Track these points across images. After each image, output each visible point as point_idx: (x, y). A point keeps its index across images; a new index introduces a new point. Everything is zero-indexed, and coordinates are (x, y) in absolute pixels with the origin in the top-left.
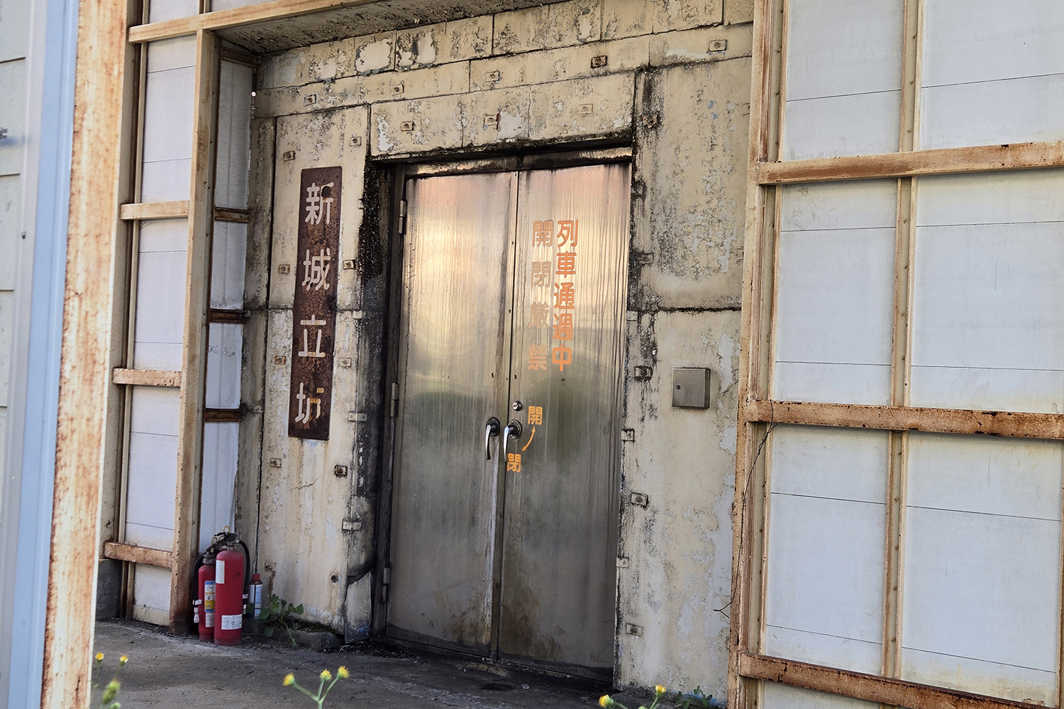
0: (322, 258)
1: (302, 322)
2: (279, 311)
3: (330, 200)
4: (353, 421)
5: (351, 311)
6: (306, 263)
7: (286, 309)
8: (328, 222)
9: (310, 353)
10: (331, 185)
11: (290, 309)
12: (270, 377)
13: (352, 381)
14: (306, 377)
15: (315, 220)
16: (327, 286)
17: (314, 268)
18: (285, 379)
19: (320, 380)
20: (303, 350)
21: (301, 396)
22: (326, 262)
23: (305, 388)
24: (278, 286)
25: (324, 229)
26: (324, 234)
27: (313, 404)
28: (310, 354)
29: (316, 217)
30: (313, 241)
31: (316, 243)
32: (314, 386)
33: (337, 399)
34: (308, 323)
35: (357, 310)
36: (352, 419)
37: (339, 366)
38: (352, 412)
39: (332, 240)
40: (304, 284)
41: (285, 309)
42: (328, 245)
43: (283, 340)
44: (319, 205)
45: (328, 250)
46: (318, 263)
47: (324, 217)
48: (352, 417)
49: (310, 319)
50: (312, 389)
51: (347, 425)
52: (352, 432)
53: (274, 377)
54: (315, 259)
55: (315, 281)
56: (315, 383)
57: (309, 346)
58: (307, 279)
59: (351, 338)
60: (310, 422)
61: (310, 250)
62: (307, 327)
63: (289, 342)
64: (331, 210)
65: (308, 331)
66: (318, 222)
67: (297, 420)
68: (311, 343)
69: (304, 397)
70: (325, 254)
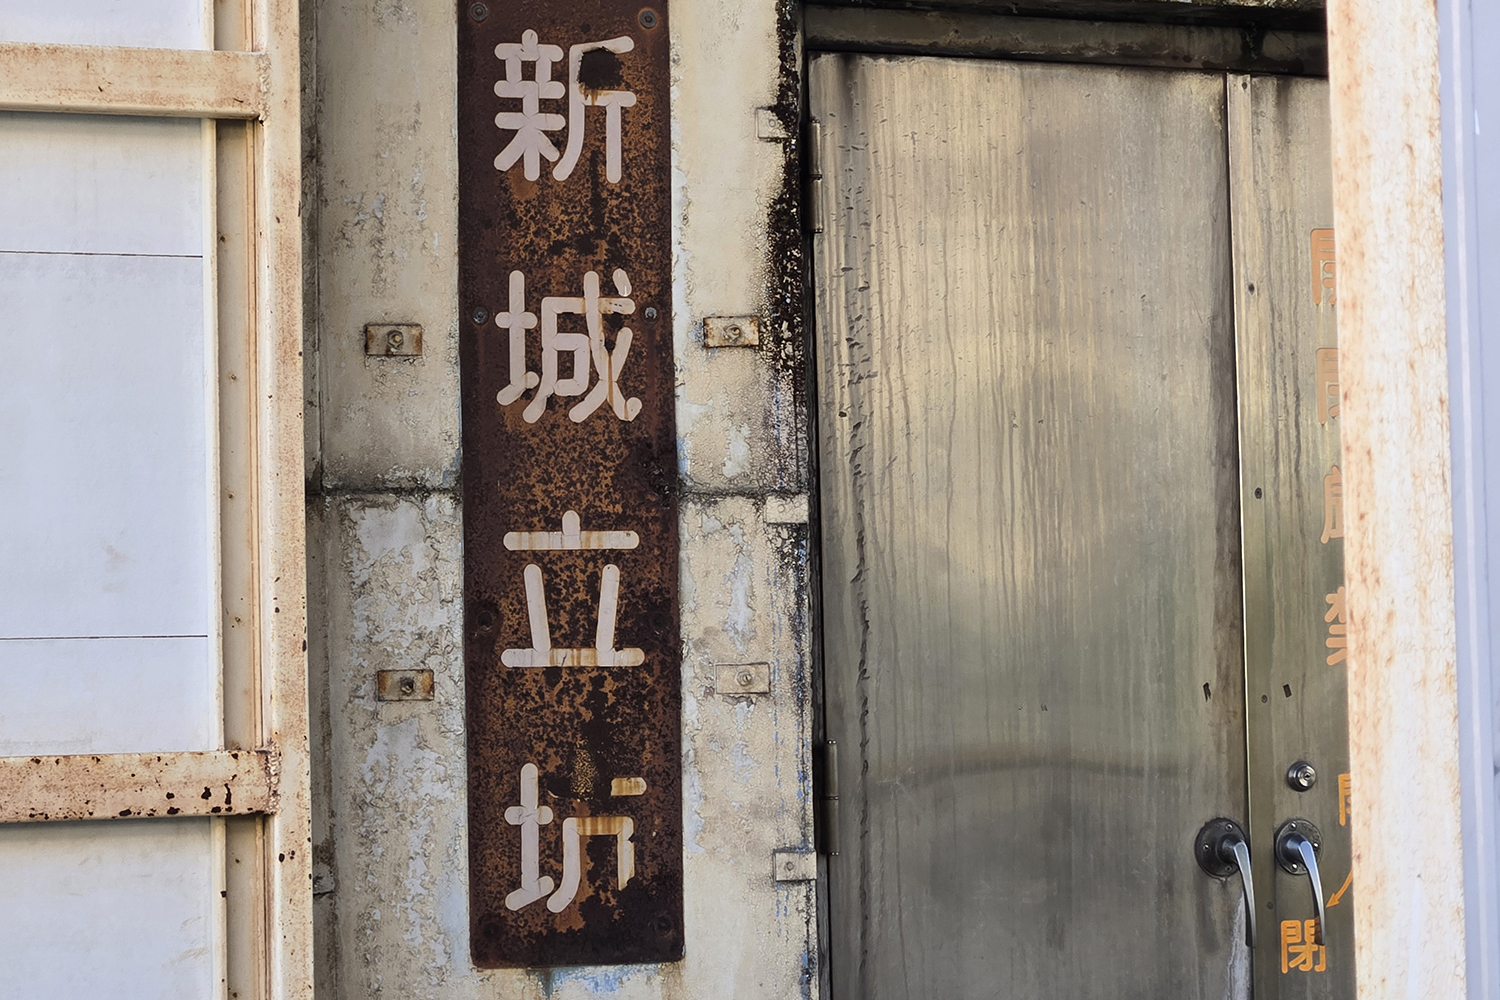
0: (591, 304)
1: (513, 541)
2: (381, 498)
3: (616, 101)
4: (799, 882)
5: (758, 497)
6: (514, 320)
7: (418, 490)
8: (613, 173)
9: (561, 653)
10: (622, 45)
11: (443, 491)
12: (352, 755)
13: (778, 742)
14: (551, 743)
15: (546, 166)
16: (628, 409)
17: (554, 342)
18: (434, 756)
19: (623, 748)
20: (526, 642)
21: (529, 814)
22: (613, 322)
23: (545, 783)
24: (363, 403)
25: (597, 202)
26: (597, 218)
27: (594, 838)
28: (565, 658)
29: (552, 154)
30: (544, 244)
31: (557, 249)
32: (591, 772)
33: (711, 812)
34: (544, 541)
35: (783, 493)
36: (791, 875)
37: (710, 691)
38: (790, 850)
39: (636, 243)
40: (506, 397)
41: (411, 492)
42: (618, 259)
43: (411, 611)
44: (566, 114)
45: (620, 278)
46: (572, 323)
47: (594, 156)
48: (789, 866)
49: (555, 525)
50: (583, 785)
51: (766, 899)
52: (797, 921)
53: (375, 754)
54: (553, 306)
55: (566, 388)
56: (599, 762)
57: (553, 628)
58: (520, 378)
59: (761, 590)
60: (587, 906)
61: (527, 272)
62: (537, 557)
63: (447, 618)
64: (625, 133)
65: (545, 570)
66: (561, 173)
67: (515, 901)
68: (564, 618)
69: (548, 815)
70: (608, 290)
